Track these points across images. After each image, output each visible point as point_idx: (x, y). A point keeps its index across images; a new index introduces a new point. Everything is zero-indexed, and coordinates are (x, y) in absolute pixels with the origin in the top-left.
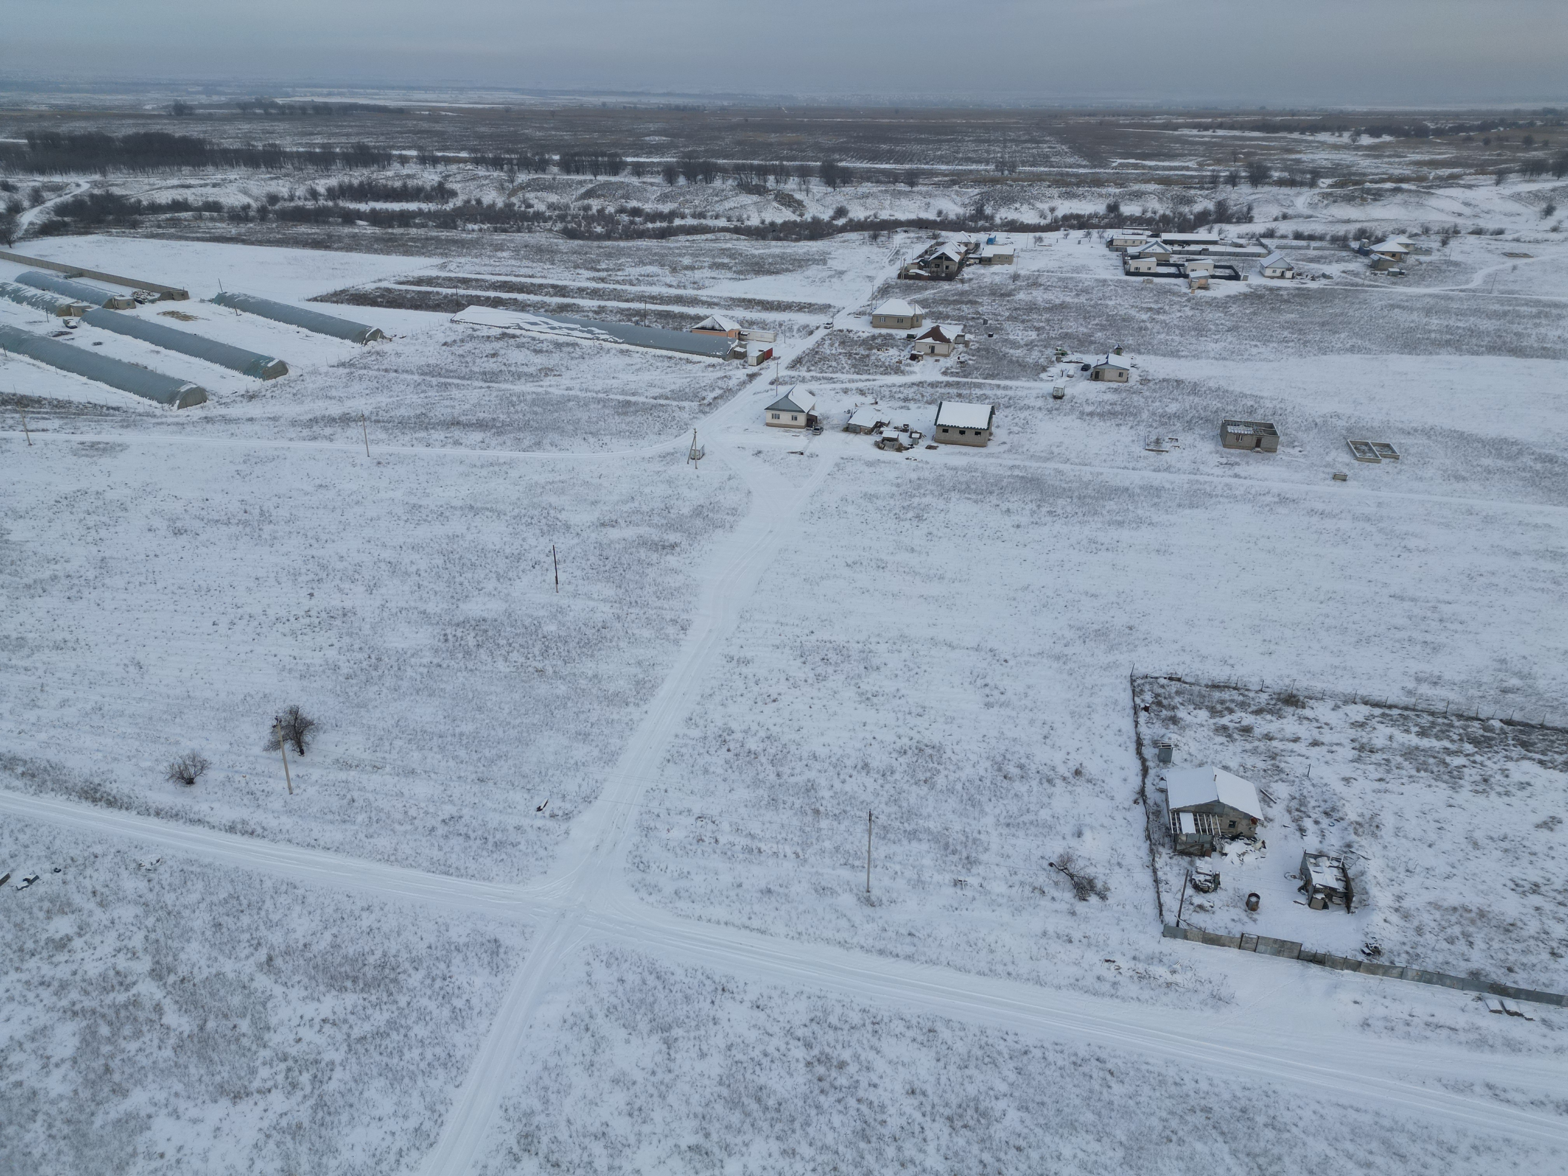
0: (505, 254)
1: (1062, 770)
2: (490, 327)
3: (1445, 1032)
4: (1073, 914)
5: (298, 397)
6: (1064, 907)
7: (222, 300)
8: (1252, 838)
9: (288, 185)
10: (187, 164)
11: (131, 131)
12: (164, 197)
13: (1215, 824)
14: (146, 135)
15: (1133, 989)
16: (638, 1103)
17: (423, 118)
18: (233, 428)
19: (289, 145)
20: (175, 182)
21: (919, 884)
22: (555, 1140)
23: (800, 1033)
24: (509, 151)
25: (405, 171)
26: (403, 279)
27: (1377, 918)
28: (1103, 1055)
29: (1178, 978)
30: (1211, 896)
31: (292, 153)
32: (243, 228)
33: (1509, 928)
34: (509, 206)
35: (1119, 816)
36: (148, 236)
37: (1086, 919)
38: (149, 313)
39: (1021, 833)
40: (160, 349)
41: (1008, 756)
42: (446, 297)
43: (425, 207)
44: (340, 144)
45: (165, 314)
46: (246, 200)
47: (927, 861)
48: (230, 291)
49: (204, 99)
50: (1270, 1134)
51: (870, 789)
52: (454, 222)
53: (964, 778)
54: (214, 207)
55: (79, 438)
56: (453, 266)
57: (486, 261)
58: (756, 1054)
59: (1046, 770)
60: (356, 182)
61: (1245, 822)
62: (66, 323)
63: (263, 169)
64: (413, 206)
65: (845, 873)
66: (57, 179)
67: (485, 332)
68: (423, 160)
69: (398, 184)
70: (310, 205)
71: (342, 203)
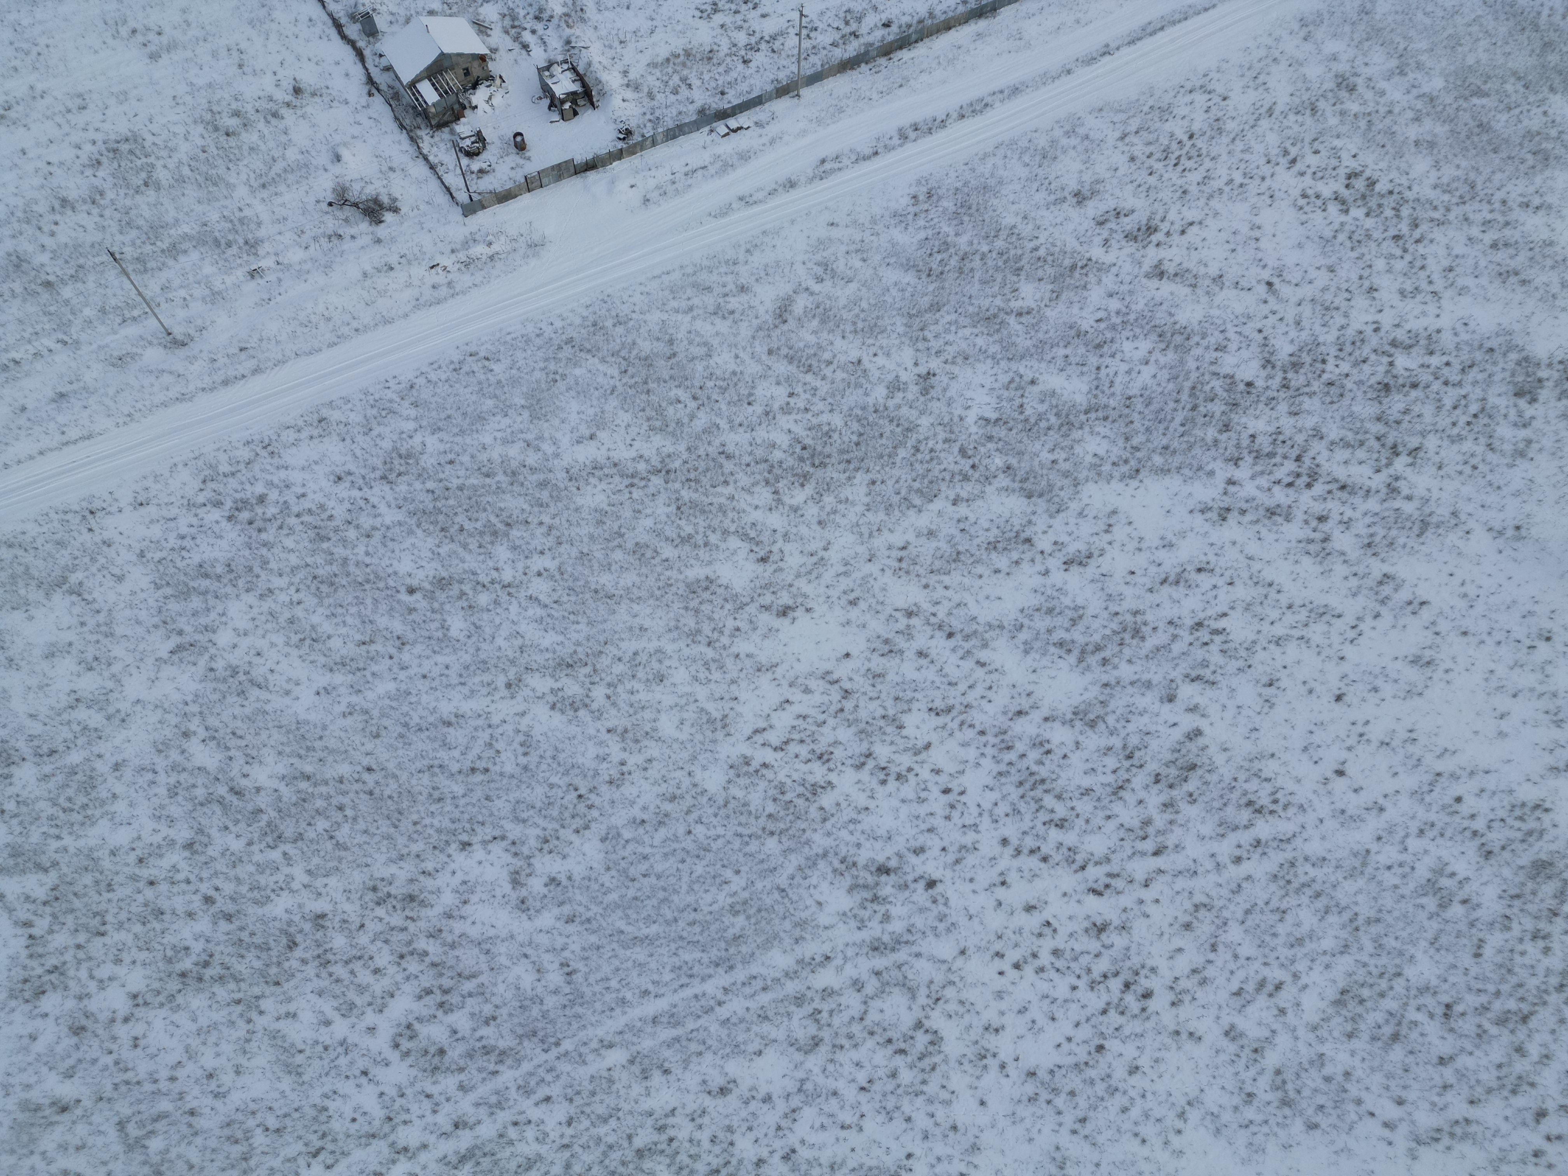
1: (281, 96)
3: (700, 173)
4: (379, 241)
6: (366, 240)
8: (490, 78)
13: (452, 80)
15: (466, 279)
16: (89, 657)
21: (215, 297)
22: (31, 738)
23: (201, 499)
27: (616, 101)
28: (473, 349)
29: (496, 247)
30: (484, 156)
33: (709, 56)
35: (362, 117)
37: (393, 240)
39: (282, 188)
41: (215, 108)
47: (208, 269)
50: (620, 330)
51: (90, 226)
53: (185, 159)
58: (173, 542)
59: (264, 105)
61: (476, 64)
65: (132, 330)
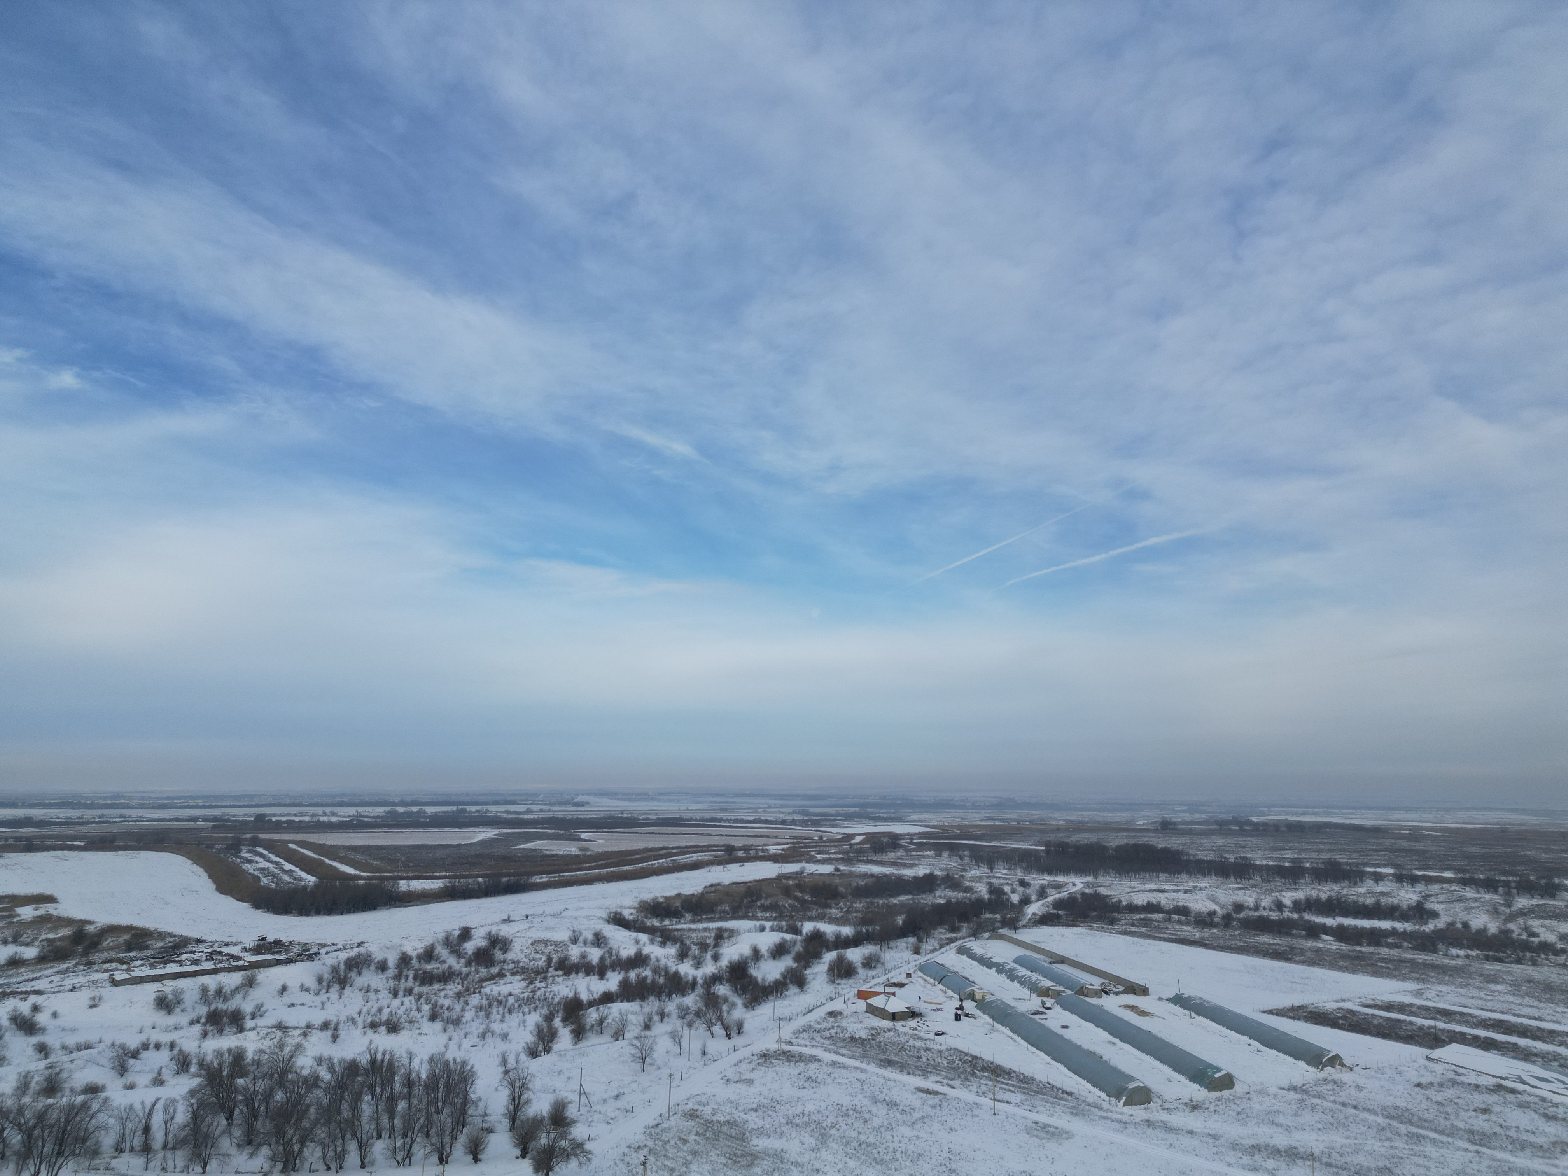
0: (1499, 987)
2: (1480, 1073)
5: (1242, 1117)
7: (1179, 1000)
9: (1254, 895)
10: (1164, 871)
11: (1122, 842)
12: (1141, 899)
14: (1135, 845)
17: (1402, 837)
18: (1172, 1138)
19: (1260, 858)
20: (1152, 886)
24: (1505, 873)
25: (1379, 889)
26: (1370, 1002)
31: (1261, 866)
32: (1206, 933)
34: (1507, 933)
36: (1121, 933)
38: (1112, 1004)
40: (1117, 1041)
42: (1421, 1028)
43: (1400, 926)
44: (1310, 859)
45: (1126, 1007)
46: (1213, 907)
48: (1187, 992)
49: (1187, 817)
52: (1434, 945)
54: (1183, 911)
55: (1034, 1116)
56: (1430, 994)
57: (1474, 992)
60: (1324, 897)
62: (1043, 1003)
63: (1232, 879)
64: (1385, 925)
66: (1060, 879)
67: (1472, 1079)
68: (1400, 878)
69: (1370, 901)
70: (1274, 915)
71: (1307, 916)
